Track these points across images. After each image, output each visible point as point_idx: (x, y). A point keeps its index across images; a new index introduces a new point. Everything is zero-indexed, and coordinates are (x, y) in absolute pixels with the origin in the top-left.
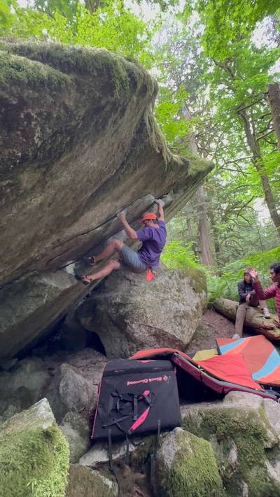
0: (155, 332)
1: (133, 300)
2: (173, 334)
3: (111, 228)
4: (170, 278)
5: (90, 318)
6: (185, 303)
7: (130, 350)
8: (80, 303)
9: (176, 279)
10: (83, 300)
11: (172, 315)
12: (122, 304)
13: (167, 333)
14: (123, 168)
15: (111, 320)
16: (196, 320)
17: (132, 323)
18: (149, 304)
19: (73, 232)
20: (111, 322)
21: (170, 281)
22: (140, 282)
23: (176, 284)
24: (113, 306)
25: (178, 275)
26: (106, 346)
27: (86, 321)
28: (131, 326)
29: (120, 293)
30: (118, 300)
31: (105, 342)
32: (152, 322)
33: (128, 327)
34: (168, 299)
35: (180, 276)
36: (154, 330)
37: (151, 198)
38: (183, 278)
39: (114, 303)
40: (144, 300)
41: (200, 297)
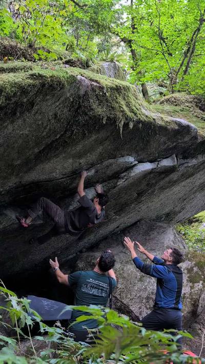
0: (121, 306)
2: (138, 315)
13: (132, 311)
18: (125, 275)
19: (33, 178)
32: (120, 295)
36: (119, 304)
37: (131, 159)
39: (93, 263)
40: (123, 269)
41: (192, 288)
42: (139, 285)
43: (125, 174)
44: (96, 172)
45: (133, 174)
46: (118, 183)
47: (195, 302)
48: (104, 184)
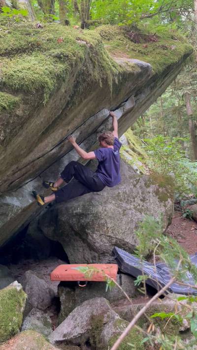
0: (116, 242)
1: (94, 210)
2: (133, 244)
3: (65, 148)
4: (135, 186)
5: (52, 228)
6: (148, 213)
7: (92, 259)
8: (42, 213)
9: (141, 187)
10: (45, 210)
11: (133, 226)
12: (83, 214)
13: (128, 243)
14: (68, 107)
15: (73, 230)
17: (93, 233)
18: (110, 214)
19: (30, 159)
20: (73, 232)
21: (134, 190)
23: (140, 193)
24: (74, 216)
25: (143, 183)
26: (69, 254)
27: (48, 231)
28: (92, 237)
30: (79, 210)
31: (69, 251)
32: (113, 233)
33: (90, 237)
34: (130, 209)
35: (145, 184)
36: (114, 241)
37: (106, 112)
38: (149, 186)
39: (76, 213)
40: (105, 210)
41: (165, 206)
42: (125, 219)
44: (81, 133)
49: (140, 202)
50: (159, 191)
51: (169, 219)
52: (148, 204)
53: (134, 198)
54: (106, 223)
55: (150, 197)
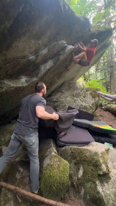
1: (61, 100)
3: (40, 58)
4: (81, 91)
6: (86, 102)
9: (84, 92)
16: (91, 111)
18: (68, 102)
21: (81, 92)
22: (66, 93)
23: (83, 94)
24: (52, 102)
25: (85, 90)
29: (56, 97)
30: (55, 100)
34: (78, 100)
35: (86, 90)
38: (88, 91)
40: (66, 100)
41: (95, 100)
42: (75, 104)
43: (62, 52)
44: (49, 51)
45: (66, 51)
46: (60, 58)
47: (97, 105)
48: (53, 59)
49: (83, 98)
50: (92, 93)
51: (96, 106)
52: (87, 99)
53: (80, 96)
54: (66, 105)
55: (88, 96)
